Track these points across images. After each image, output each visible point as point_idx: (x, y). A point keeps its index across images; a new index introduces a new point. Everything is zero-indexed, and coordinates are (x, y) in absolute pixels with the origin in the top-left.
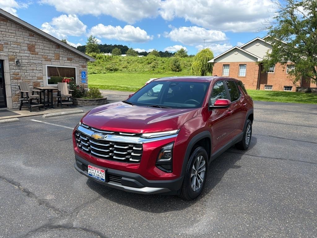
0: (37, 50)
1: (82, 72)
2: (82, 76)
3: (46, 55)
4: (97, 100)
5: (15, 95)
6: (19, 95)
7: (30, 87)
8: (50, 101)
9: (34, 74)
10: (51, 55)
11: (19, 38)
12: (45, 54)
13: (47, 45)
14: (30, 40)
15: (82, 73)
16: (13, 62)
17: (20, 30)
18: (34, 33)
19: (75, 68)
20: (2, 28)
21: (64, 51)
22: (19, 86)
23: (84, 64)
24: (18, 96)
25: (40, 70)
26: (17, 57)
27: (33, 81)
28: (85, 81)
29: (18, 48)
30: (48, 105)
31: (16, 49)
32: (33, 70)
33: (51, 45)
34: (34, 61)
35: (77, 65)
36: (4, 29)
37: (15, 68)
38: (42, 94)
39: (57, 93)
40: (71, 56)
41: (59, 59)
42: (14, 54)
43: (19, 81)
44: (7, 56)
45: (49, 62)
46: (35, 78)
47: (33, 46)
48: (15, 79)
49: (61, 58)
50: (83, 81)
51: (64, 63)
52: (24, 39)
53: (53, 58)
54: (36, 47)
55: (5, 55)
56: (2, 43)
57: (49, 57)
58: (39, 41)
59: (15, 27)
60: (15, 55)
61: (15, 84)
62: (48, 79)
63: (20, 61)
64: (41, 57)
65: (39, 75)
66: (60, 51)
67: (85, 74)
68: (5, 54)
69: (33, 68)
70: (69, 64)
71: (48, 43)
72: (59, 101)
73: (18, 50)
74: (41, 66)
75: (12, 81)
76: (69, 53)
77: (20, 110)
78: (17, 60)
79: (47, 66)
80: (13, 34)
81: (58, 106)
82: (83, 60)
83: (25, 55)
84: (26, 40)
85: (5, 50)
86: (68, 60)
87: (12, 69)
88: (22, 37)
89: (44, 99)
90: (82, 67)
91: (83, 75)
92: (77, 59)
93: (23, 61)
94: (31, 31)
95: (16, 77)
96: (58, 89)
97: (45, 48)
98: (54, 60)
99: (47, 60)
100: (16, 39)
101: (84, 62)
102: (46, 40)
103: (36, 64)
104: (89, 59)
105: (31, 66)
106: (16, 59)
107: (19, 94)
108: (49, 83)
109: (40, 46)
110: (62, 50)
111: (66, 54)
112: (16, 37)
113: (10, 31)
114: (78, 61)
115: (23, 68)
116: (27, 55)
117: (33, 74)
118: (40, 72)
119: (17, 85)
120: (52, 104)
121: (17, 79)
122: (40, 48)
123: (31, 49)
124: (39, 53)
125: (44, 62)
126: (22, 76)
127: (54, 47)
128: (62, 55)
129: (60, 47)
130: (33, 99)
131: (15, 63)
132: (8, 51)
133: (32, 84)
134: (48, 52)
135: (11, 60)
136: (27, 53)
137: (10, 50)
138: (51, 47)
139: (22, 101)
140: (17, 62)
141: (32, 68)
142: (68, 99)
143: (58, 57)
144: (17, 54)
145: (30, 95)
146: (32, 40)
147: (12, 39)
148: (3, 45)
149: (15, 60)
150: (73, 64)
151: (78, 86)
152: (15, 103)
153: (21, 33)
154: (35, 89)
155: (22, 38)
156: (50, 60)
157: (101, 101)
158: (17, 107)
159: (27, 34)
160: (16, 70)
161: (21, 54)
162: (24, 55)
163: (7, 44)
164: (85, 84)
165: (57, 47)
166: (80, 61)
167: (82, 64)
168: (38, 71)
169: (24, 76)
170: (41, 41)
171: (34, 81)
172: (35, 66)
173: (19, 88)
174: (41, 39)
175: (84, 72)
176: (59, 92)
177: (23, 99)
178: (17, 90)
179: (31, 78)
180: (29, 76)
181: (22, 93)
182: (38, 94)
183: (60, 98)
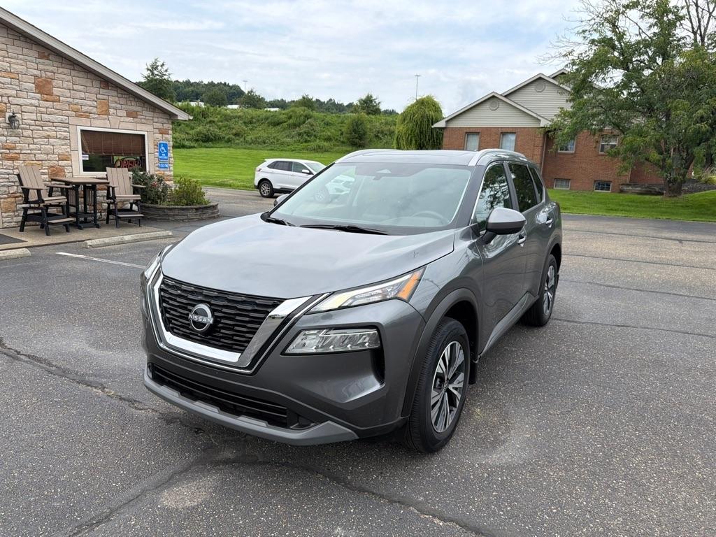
0: (56, 91)
1: (160, 144)
2: (161, 154)
3: (76, 104)
4: (196, 209)
5: (6, 196)
6: (17, 197)
7: (43, 177)
8: (90, 209)
9: (52, 147)
10: (89, 105)
11: (14, 61)
12: (76, 101)
13: (81, 81)
14: (41, 67)
15: (160, 147)
16: (1, 119)
17: (17, 42)
18: (50, 52)
19: (143, 136)
21: (119, 95)
22: (18, 176)
23: (164, 125)
24: (13, 200)
25: (65, 139)
26: (12, 106)
27: (47, 163)
28: (167, 166)
29: (14, 87)
30: (86, 219)
31: (9, 88)
32: (48, 137)
33: (90, 81)
34: (51, 118)
35: (150, 128)
37: (6, 133)
38: (72, 193)
39: (106, 191)
40: (134, 107)
42: (5, 99)
43: (16, 163)
45: (84, 120)
46: (53, 156)
47: (48, 82)
48: (7, 159)
49: (112, 111)
50: (162, 165)
51: (119, 122)
52: (27, 65)
53: (95, 110)
54: (54, 84)
57: (84, 109)
58: (61, 70)
59: (5, 35)
60: (7, 101)
61: (5, 171)
62: (83, 160)
63: (18, 116)
64: (67, 108)
65: (63, 149)
66: (110, 96)
67: (166, 149)
69: (48, 133)
70: (130, 126)
71: (81, 74)
72: (110, 212)
73: (13, 89)
74: (67, 129)
75: (1, 162)
76: (131, 99)
77: (22, 230)
78: (11, 114)
79: (79, 128)
81: (107, 223)
82: (161, 115)
83: (29, 101)
84: (32, 67)
86: (128, 116)
87: (0, 135)
88: (21, 59)
89: (77, 206)
90: (160, 133)
91: (163, 150)
92: (148, 114)
93: (26, 116)
94: (44, 46)
95: (9, 154)
96: (108, 183)
97: (75, 87)
98: (97, 116)
99: (81, 116)
100: (9, 65)
101: (165, 120)
102: (77, 68)
103: (55, 124)
104: (177, 115)
105: (44, 128)
106: (8, 111)
107: (18, 194)
108: (85, 169)
109: (64, 83)
110: (115, 93)
111: (122, 101)
112: (8, 60)
114: (151, 118)
115: (25, 133)
116: (33, 102)
117: (47, 146)
118: (64, 142)
119: (11, 172)
120: (95, 217)
121: (12, 159)
122: (65, 86)
123: (43, 87)
124: (61, 99)
125: (73, 120)
126: (23, 152)
127: (96, 84)
128: (113, 105)
129: (110, 84)
130: (51, 205)
131: (7, 121)
133: (46, 171)
134: (83, 95)
136: (35, 99)
138: (89, 84)
139: (25, 210)
140: (12, 119)
141: (45, 133)
142: (131, 206)
143: (105, 109)
144: (10, 99)
145: (45, 197)
146: (46, 67)
149: (8, 115)
150: (139, 126)
151: (152, 177)
152: (7, 214)
153: (19, 50)
154: (53, 182)
155: (22, 62)
156: (87, 115)
157: (206, 211)
158: (12, 224)
159: (31, 54)
160: (8, 138)
161: (21, 101)
162: (28, 103)
164: (166, 172)
165: (102, 86)
166: (156, 120)
167: (160, 126)
168: (60, 141)
169: (28, 152)
170: (66, 71)
171: (51, 163)
172: (54, 128)
173: (17, 179)
174: (69, 67)
175: (165, 146)
176: (111, 189)
177: (27, 205)
178: (12, 184)
179: (44, 157)
180: (40, 152)
181: (26, 191)
182: (62, 195)
183: (112, 203)
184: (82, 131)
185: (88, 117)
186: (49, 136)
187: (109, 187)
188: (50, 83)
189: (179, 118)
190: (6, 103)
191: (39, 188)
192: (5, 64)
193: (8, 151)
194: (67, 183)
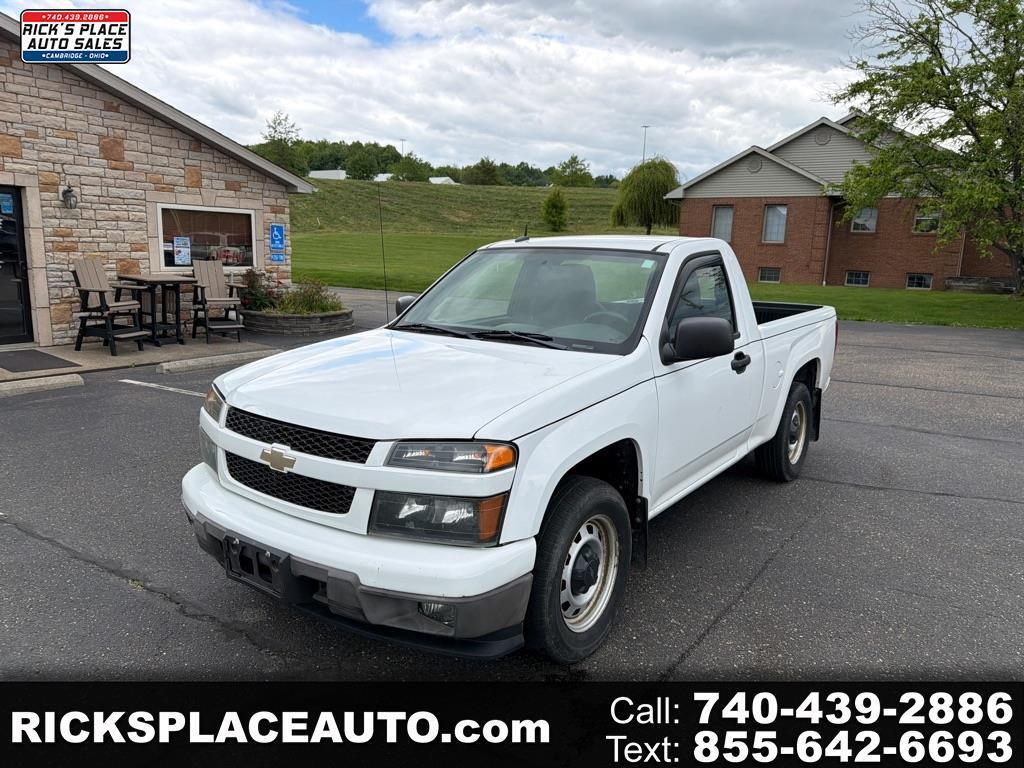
0: (128, 156)
1: (273, 227)
2: (273, 241)
3: (157, 173)
4: (322, 318)
5: (58, 301)
6: (74, 302)
7: (109, 274)
8: (171, 318)
9: (121, 233)
10: (174, 174)
11: (70, 114)
12: (156, 168)
13: (160, 139)
14: (107, 122)
15: (273, 231)
16: (52, 195)
17: (74, 89)
18: (119, 101)
19: (249, 216)
20: (20, 84)
21: (216, 160)
22: (74, 273)
23: (279, 201)
24: (68, 306)
25: (140, 221)
26: (67, 177)
27: (115, 255)
28: (281, 257)
29: (71, 150)
30: (165, 332)
31: (64, 153)
32: (117, 219)
33: (175, 140)
34: (121, 192)
35: (257, 204)
36: (25, 84)
37: (58, 214)
38: (147, 297)
39: (192, 294)
40: (236, 177)
41: (199, 186)
42: (58, 168)
43: (73, 256)
44: (34, 174)
45: (166, 195)
46: (123, 245)
47: (118, 142)
48: (60, 250)
49: (205, 182)
50: (276, 257)
51: (215, 198)
52: (87, 119)
53: (182, 181)
54: (126, 145)
55: (27, 172)
56: (19, 132)
57: (167, 179)
58: (135, 126)
59: (61, 80)
60: (60, 170)
61: (59, 266)
62: (165, 251)
63: (76, 190)
64: (144, 178)
65: (137, 236)
66: (203, 160)
67: (281, 235)
68: (27, 168)
69: (117, 213)
70: (230, 202)
71: (164, 131)
72: (198, 322)
73: (69, 153)
74: (144, 208)
75: (51, 254)
76: (232, 164)
77: (78, 348)
78: (66, 188)
79: (160, 206)
80: (53, 104)
81: (194, 337)
82: (273, 187)
84: (96, 122)
85: (27, 153)
86: (227, 188)
87: (50, 217)
88: (81, 112)
89: (153, 314)
90: (273, 212)
91: (276, 236)
92: (256, 186)
93: (87, 190)
94: (111, 94)
95: (62, 243)
96: (196, 282)
97: (155, 149)
98: (184, 189)
99: (162, 189)
100: (63, 120)
101: (279, 194)
102: (158, 122)
103: (126, 201)
104: (296, 187)
105: (112, 207)
106: (62, 183)
107: (74, 299)
108: (167, 264)
109: (139, 144)
110: (209, 157)
111: (220, 167)
112: (62, 113)
113: (45, 93)
114: (260, 191)
115: (86, 214)
116: (96, 170)
117: (116, 232)
118: (138, 226)
119: (65, 267)
120: (178, 330)
121: (67, 250)
122: (140, 148)
123: (111, 150)
124: (136, 166)
125: (151, 195)
126: (81, 240)
127: (184, 144)
128: (208, 174)
129: (203, 145)
130: (118, 314)
131: (61, 198)
132: (35, 157)
133: (114, 266)
134: (165, 160)
135: (46, 186)
136: (99, 166)
137: (44, 155)
138: (174, 144)
139: (84, 320)
140: (67, 193)
141: (112, 214)
142: (227, 313)
143: (195, 179)
144: (65, 166)
145: (111, 302)
146: (115, 123)
147: (49, 120)
148: (23, 139)
149: (62, 189)
150: (244, 203)
151: (260, 274)
152: (59, 326)
153: (78, 100)
154: (122, 282)
155: (81, 116)
156: (170, 188)
157: (336, 321)
158: (66, 340)
159: (98, 102)
160: (62, 221)
161: (80, 170)
162: (89, 173)
163: (35, 135)
164: (280, 267)
165: (192, 147)
166: (267, 193)
167: (272, 201)
168: (133, 225)
169: (90, 239)
170: (142, 127)
171: (121, 255)
172: (125, 206)
173: (73, 278)
174: (146, 121)
175: (280, 229)
176: (199, 289)
177: (86, 314)
178: (67, 284)
179: (111, 246)
180: (105, 239)
181: (85, 295)
182: (134, 299)
183: (201, 310)
184: (164, 211)
185: (172, 191)
186: (117, 217)
187: (196, 287)
188: (120, 144)
189: (299, 191)
190: (58, 173)
191: (103, 289)
192: (58, 119)
193: (61, 239)
194: (140, 282)
